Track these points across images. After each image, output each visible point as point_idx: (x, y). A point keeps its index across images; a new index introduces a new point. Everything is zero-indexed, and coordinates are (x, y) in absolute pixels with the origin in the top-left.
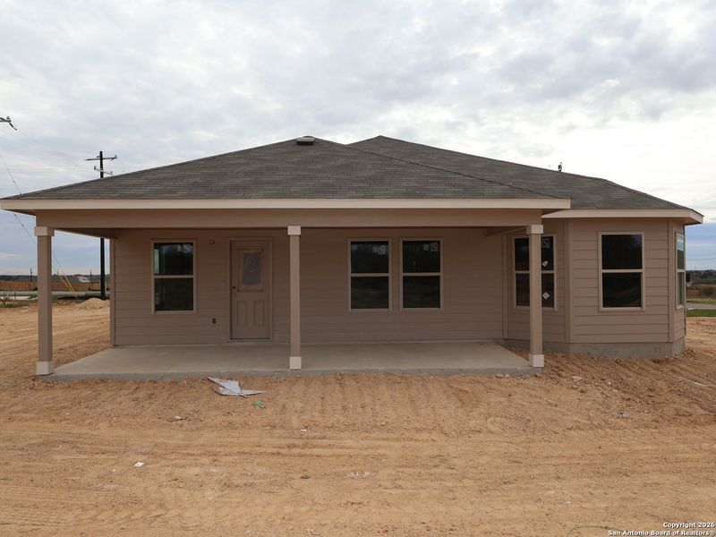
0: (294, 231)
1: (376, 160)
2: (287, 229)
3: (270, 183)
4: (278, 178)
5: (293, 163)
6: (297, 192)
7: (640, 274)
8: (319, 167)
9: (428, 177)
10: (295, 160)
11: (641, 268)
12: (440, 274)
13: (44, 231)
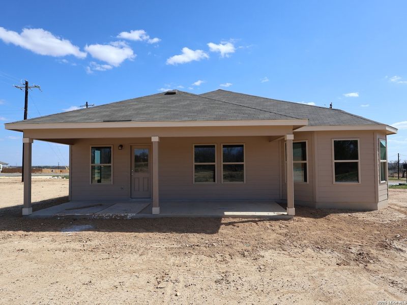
0: (155, 139)
1: (207, 101)
2: (151, 138)
3: (144, 114)
4: (149, 111)
5: (161, 104)
6: (156, 118)
7: (357, 163)
8: (174, 105)
9: (232, 109)
10: (163, 102)
11: (358, 159)
12: (244, 163)
13: (27, 141)
